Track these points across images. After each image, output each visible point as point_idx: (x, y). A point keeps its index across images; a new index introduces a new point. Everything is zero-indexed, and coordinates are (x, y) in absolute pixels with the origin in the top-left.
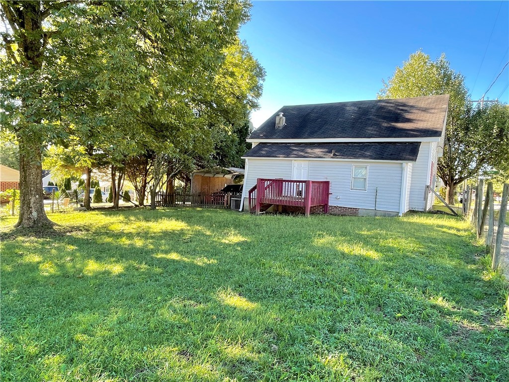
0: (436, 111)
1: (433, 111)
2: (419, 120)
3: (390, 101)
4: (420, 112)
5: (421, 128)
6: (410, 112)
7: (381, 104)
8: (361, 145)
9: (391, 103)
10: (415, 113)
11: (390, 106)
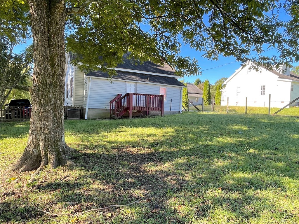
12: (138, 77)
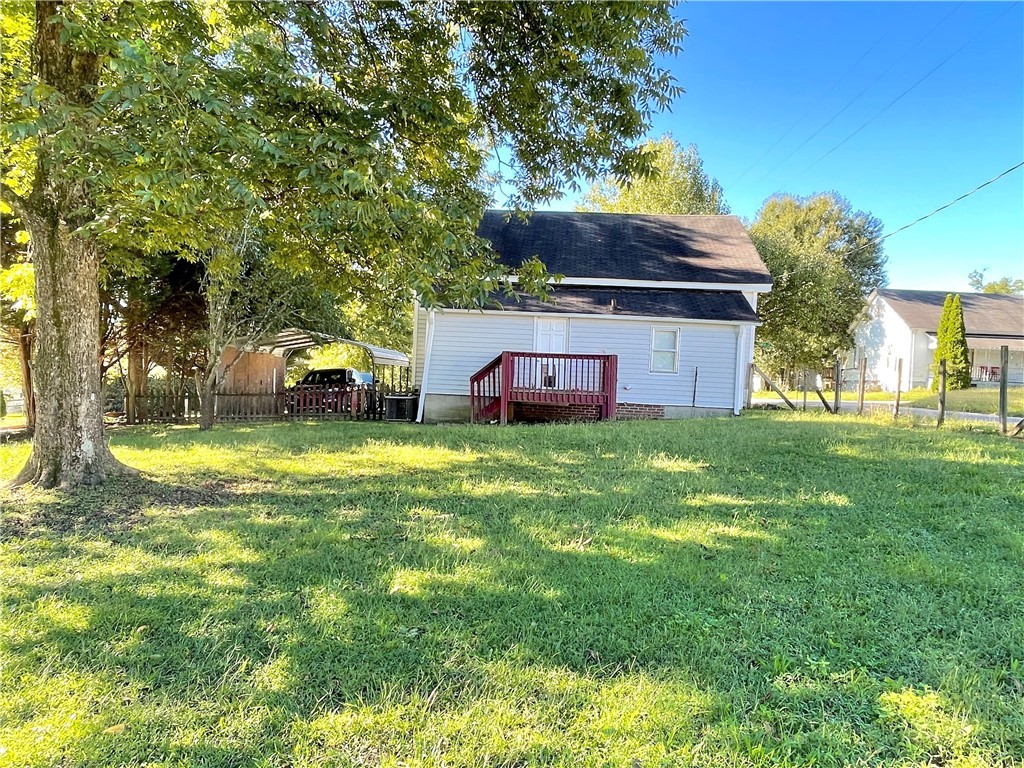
0: (735, 241)
1: (730, 241)
2: (718, 255)
3: (646, 218)
4: (710, 241)
5: (732, 267)
6: (695, 241)
7: (634, 221)
8: (645, 292)
9: (650, 222)
10: (702, 242)
11: (652, 227)
12: (586, 300)
